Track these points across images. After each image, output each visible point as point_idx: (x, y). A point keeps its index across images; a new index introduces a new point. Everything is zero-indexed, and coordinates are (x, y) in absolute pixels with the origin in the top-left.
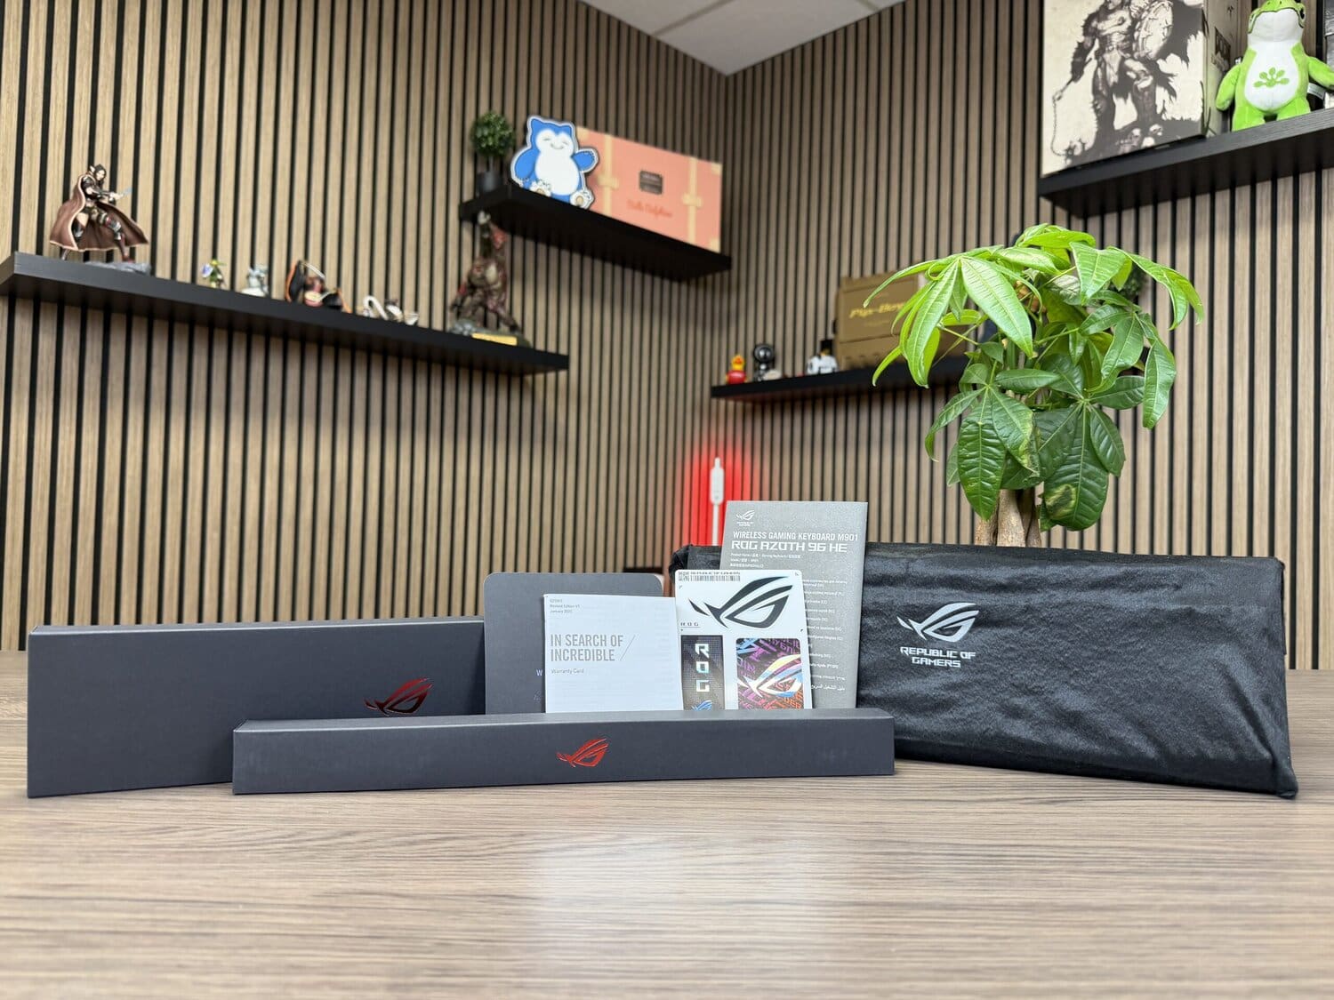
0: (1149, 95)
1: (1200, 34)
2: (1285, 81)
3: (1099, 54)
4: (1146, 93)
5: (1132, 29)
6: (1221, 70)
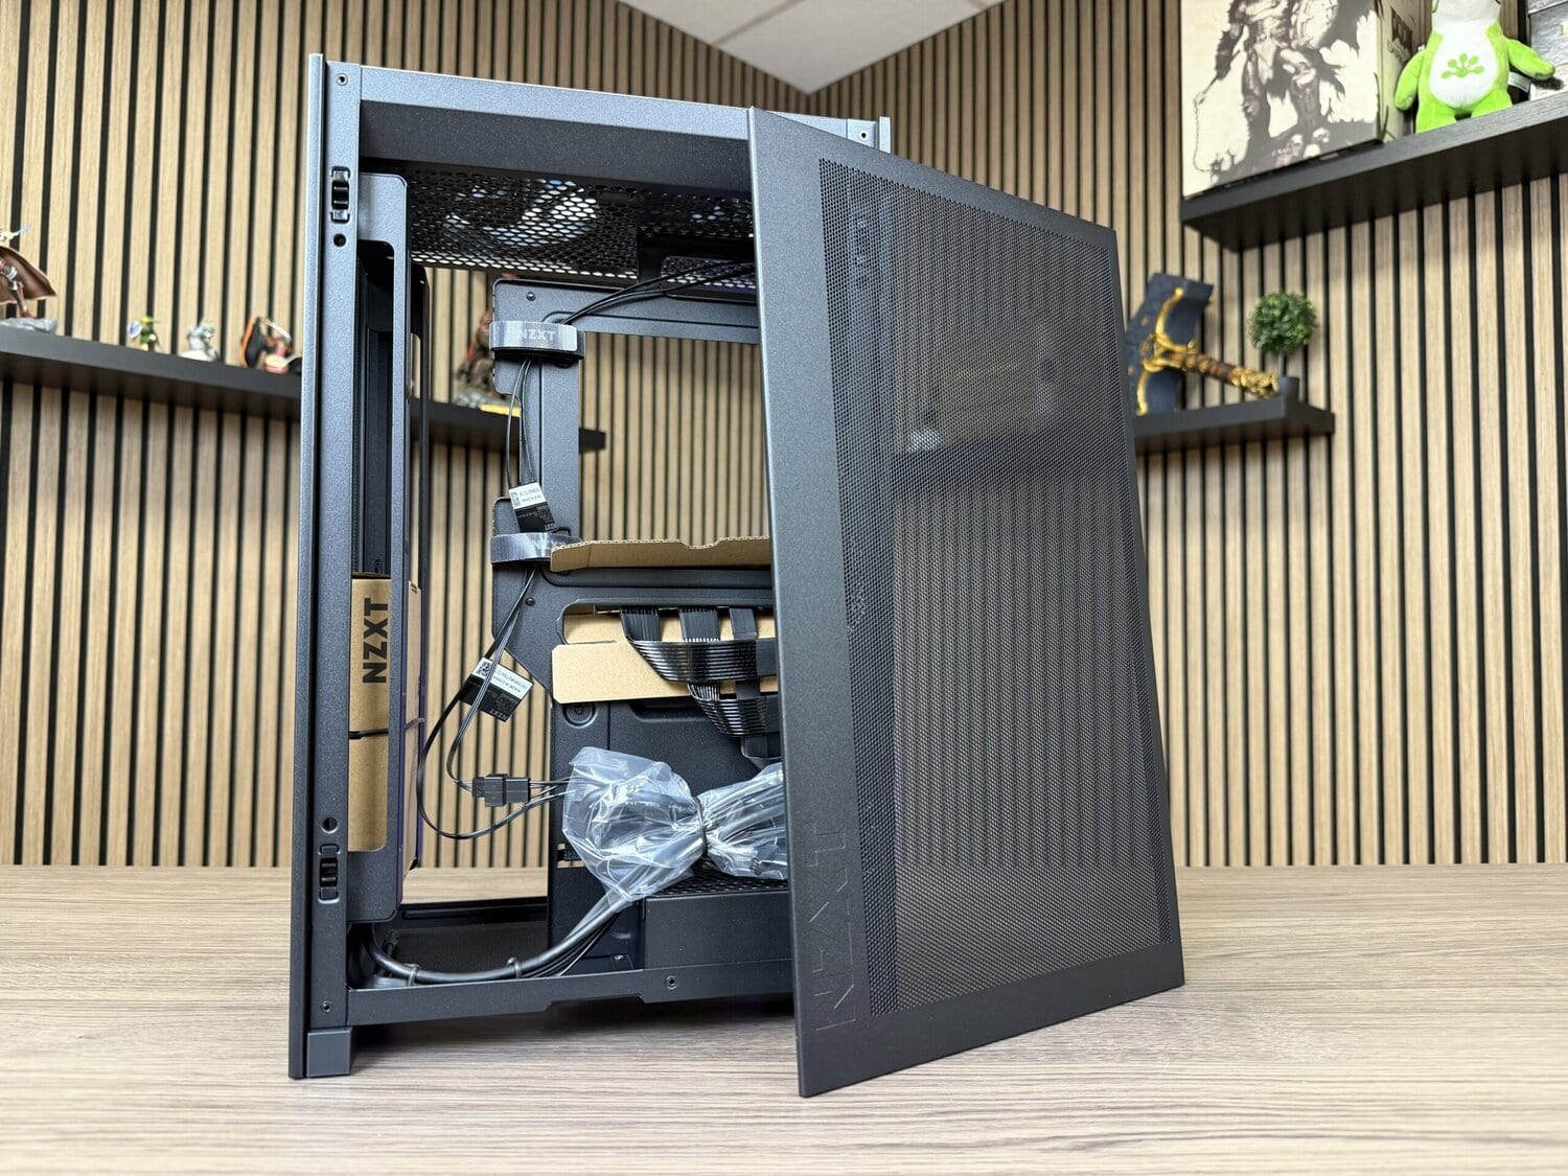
0: (1312, 92)
6: (1401, 59)
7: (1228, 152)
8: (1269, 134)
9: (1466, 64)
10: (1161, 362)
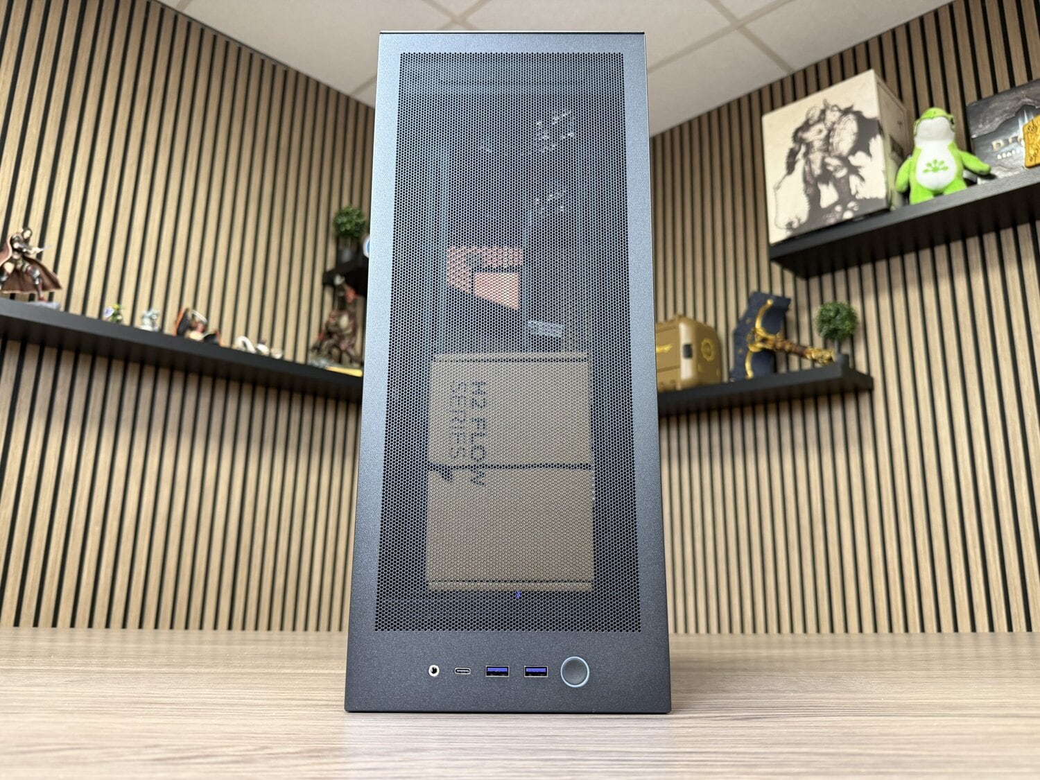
0: (845, 181)
1: (879, 137)
2: (946, 168)
3: (806, 155)
4: (842, 181)
5: (828, 137)
7: (797, 218)
8: (820, 206)
9: (937, 165)
10: (760, 345)
